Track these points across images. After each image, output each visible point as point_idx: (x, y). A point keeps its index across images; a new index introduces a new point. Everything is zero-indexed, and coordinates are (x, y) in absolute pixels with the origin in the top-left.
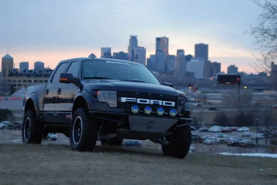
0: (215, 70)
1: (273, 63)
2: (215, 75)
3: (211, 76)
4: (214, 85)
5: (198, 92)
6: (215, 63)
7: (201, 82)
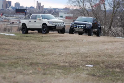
0: (8, 5)
1: (37, 2)
2: (9, 8)
3: (7, 8)
4: (10, 13)
5: (4, 16)
6: (9, 1)
7: (2, 11)
